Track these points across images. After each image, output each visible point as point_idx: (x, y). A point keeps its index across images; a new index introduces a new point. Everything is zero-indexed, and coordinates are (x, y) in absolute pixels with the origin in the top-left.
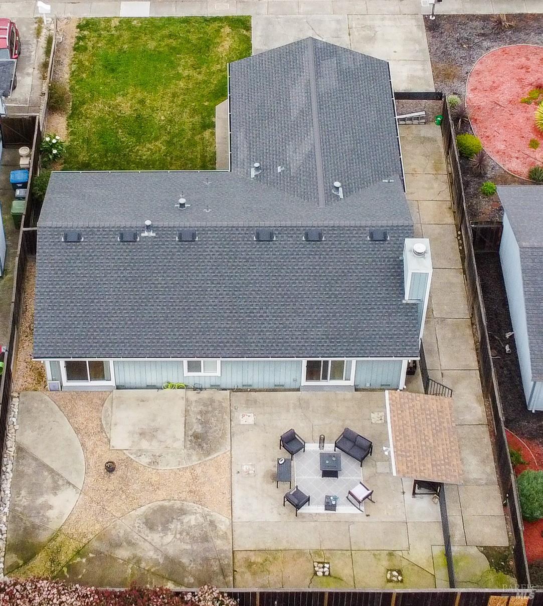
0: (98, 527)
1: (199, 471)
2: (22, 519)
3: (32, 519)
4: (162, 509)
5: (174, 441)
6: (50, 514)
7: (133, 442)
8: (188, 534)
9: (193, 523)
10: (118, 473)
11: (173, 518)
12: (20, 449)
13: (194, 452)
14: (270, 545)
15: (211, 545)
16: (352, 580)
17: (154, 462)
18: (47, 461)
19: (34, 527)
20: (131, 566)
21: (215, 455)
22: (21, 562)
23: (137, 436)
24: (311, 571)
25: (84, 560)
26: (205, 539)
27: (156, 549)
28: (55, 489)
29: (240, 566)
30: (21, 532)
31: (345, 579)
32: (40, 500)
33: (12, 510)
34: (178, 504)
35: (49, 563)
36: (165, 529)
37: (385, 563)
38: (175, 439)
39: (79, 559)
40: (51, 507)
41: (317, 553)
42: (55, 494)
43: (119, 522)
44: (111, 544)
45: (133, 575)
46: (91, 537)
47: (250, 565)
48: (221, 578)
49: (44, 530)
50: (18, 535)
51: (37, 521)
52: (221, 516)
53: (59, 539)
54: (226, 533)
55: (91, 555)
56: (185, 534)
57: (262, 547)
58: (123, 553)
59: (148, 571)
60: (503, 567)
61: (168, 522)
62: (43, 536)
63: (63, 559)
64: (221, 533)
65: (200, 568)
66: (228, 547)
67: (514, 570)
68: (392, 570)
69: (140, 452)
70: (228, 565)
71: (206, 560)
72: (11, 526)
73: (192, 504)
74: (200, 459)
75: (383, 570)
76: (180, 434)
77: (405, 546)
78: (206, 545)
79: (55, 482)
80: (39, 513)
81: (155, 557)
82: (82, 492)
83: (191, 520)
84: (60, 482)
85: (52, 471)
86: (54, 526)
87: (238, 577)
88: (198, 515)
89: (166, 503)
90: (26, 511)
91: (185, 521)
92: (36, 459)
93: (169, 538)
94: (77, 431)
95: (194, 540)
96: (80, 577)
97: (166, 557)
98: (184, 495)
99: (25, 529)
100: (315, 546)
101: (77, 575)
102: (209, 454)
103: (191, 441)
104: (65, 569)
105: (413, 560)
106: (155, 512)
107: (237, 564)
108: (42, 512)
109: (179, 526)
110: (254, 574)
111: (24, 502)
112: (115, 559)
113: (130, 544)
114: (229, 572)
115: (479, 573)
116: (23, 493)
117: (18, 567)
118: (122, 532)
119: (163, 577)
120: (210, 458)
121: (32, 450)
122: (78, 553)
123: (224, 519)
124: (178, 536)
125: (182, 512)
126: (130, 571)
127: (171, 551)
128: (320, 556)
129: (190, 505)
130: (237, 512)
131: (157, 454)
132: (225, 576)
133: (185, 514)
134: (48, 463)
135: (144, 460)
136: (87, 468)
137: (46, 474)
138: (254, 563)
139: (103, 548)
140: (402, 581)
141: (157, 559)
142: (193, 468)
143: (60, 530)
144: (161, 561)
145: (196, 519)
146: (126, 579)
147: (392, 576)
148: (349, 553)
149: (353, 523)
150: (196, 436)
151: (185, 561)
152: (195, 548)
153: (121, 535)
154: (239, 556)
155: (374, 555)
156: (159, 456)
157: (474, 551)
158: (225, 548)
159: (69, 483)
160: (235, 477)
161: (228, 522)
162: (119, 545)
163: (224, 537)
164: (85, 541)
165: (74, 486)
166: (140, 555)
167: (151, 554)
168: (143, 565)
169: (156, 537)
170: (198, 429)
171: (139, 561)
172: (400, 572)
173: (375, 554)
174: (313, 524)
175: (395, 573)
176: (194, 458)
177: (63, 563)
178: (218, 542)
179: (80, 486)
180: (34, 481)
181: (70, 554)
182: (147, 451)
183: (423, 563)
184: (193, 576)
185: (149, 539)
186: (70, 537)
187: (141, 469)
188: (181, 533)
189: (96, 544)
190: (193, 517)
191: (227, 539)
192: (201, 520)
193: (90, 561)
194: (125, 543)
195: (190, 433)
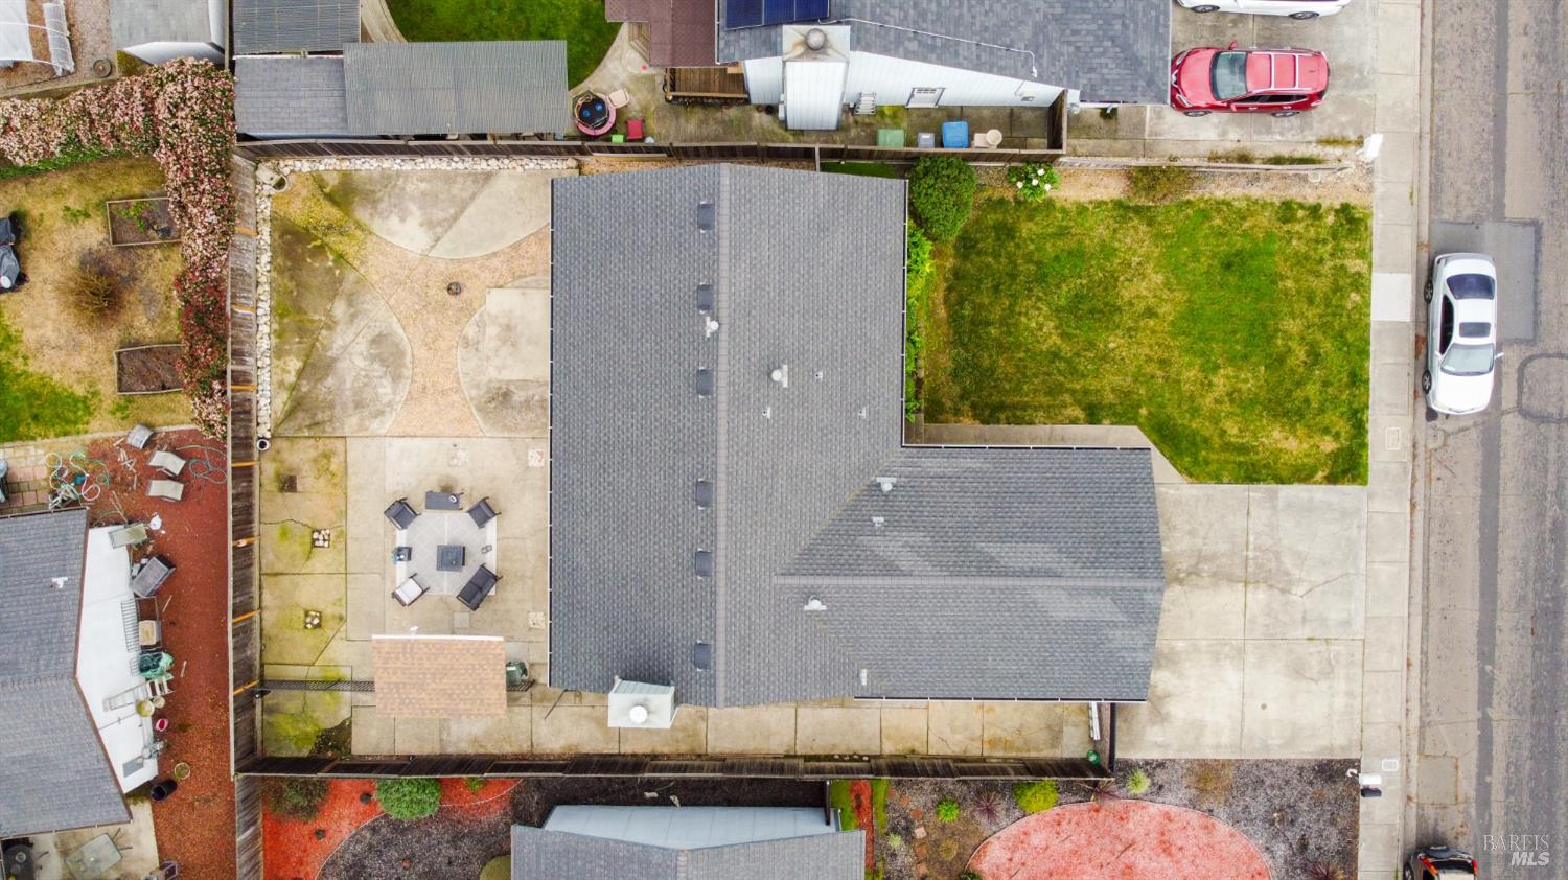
0: (376, 277)
1: (455, 397)
2: (386, 187)
3: (386, 198)
4: (402, 354)
5: (497, 367)
6: (394, 221)
7: (496, 317)
8: (365, 385)
9: (381, 390)
10: (452, 300)
11: (388, 366)
12: (488, 176)
13: (481, 393)
14: (353, 481)
15: (350, 411)
16: (308, 570)
17: (467, 343)
18: (470, 211)
19: (375, 202)
20: (323, 318)
21: (477, 417)
22: (327, 190)
23: (506, 321)
24: (318, 527)
25: (330, 264)
26: (359, 405)
27: (345, 348)
28: (430, 224)
29: (325, 445)
30: (368, 187)
31: (309, 563)
32: (413, 207)
33: (399, 174)
34: (407, 373)
35: (326, 223)
36: (373, 358)
37: (329, 611)
38: (499, 369)
39: (331, 257)
40: (403, 220)
41: (343, 535)
42: (421, 225)
43: (382, 302)
44: (352, 294)
45: (312, 321)
46: (362, 270)
47: (327, 456)
48: (308, 423)
49: (371, 215)
50: (365, 184)
51: (383, 205)
52: (390, 423)
53: (358, 233)
54: (366, 429)
55: (337, 272)
56: (366, 380)
57: (351, 471)
58: (340, 309)
59: (317, 339)
60: (326, 744)
61: (382, 361)
62: (362, 214)
63: (332, 239)
64: (367, 423)
65: (321, 398)
66: (347, 431)
67: (321, 756)
68: (320, 618)
69: (481, 325)
70: (324, 431)
71: (331, 406)
72: (376, 175)
73: (407, 389)
74: (472, 399)
75: (321, 607)
76: (506, 375)
77: (352, 636)
78: (351, 405)
79: (440, 223)
80: (395, 206)
81: (335, 346)
82: (424, 256)
83: (385, 389)
84: (439, 230)
85: (455, 218)
86: (376, 225)
87: (311, 442)
88: (391, 397)
89: (408, 358)
90: (397, 191)
91: (384, 381)
92: (473, 197)
93: (360, 363)
94: (516, 247)
95: (357, 392)
96: (309, 260)
97: (334, 360)
98: (420, 380)
99: (373, 192)
100: (352, 531)
101: (310, 257)
102: (480, 409)
103: (499, 388)
104: (318, 243)
105: (333, 642)
106: (397, 345)
107: (328, 441)
108: (397, 210)
109: (376, 374)
110: (315, 461)
111: (410, 188)
112: (332, 300)
113: (353, 317)
114: (316, 432)
115: (315, 715)
116: (423, 186)
117: (321, 188)
118: (368, 307)
119: (308, 357)
120: (474, 412)
121: (487, 191)
122: (340, 257)
123: (387, 427)
124: (363, 373)
125: (396, 378)
126: (316, 317)
127: (342, 365)
128: (338, 537)
129: (405, 388)
130: (399, 443)
131: (480, 347)
132: (309, 427)
133: (393, 380)
134: (466, 214)
135: (471, 331)
136: (459, 261)
137: (452, 211)
138: (329, 461)
139: (347, 286)
140: (306, 628)
141: (331, 348)
142: (458, 390)
143: (371, 233)
144: (329, 354)
145: (385, 394)
146: (306, 313)
147: (313, 618)
148: (342, 570)
149: (383, 578)
150: (506, 395)
151: (330, 381)
152: (348, 393)
153: (365, 306)
154: (339, 444)
155: (340, 600)
156: (477, 350)
157: (344, 714)
158: (346, 429)
159: (438, 240)
160: (448, 442)
161: (382, 431)
162: (350, 304)
163: (361, 427)
164: (356, 263)
165: (433, 247)
166: (338, 329)
167: (339, 342)
168: (324, 333)
169: (362, 346)
170: (519, 396)
171: (329, 328)
172: (318, 626)
173: (342, 601)
174: (381, 532)
175: (316, 621)
176: (474, 392)
177: (326, 240)
178: (354, 420)
179: (433, 254)
180: (440, 196)
181: (340, 247)
182: (484, 333)
183: (329, 654)
184: (310, 391)
185: (359, 339)
186: (362, 245)
187: (458, 328)
188: (366, 376)
189: (351, 276)
190: (388, 390)
191: (360, 430)
192: (386, 400)
193: (330, 270)
194: (352, 310)
195: (512, 388)
